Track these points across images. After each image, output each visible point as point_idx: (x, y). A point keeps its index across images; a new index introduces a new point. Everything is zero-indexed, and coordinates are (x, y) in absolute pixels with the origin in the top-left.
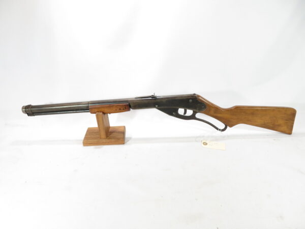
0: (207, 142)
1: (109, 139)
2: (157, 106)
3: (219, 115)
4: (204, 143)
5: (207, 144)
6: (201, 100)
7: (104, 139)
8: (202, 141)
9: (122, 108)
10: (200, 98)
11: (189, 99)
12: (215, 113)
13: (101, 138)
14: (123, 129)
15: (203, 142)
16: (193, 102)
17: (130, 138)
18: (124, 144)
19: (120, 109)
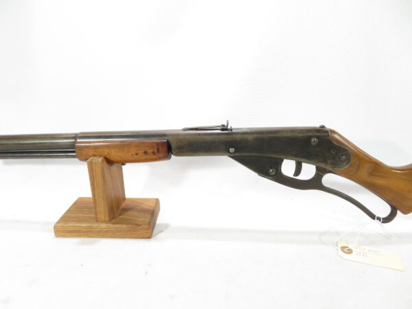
0: (350, 247)
1: (116, 223)
2: (232, 150)
3: (380, 181)
4: (343, 248)
5: (350, 251)
6: (338, 141)
7: (105, 222)
8: (337, 245)
9: (150, 151)
10: (336, 136)
11: (310, 137)
12: (371, 174)
13: (97, 221)
14: (153, 205)
15: (340, 246)
16: (319, 144)
17: (166, 226)
18: (149, 237)
19: (146, 153)
